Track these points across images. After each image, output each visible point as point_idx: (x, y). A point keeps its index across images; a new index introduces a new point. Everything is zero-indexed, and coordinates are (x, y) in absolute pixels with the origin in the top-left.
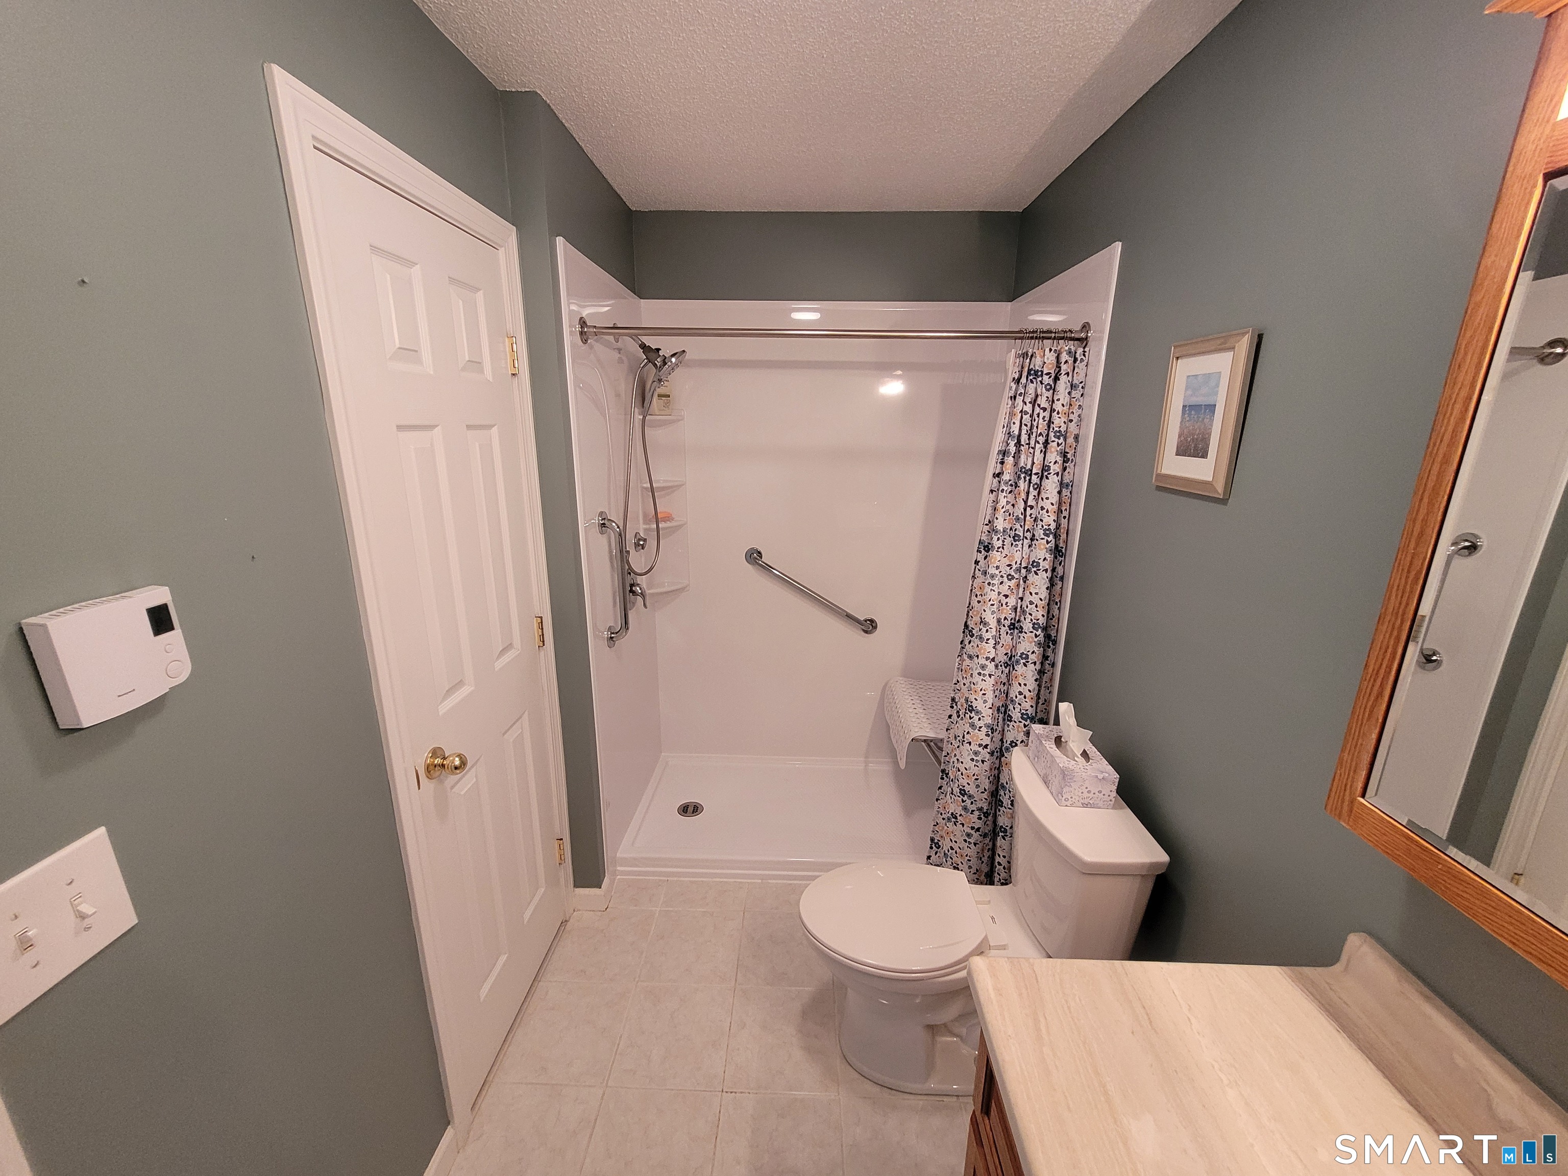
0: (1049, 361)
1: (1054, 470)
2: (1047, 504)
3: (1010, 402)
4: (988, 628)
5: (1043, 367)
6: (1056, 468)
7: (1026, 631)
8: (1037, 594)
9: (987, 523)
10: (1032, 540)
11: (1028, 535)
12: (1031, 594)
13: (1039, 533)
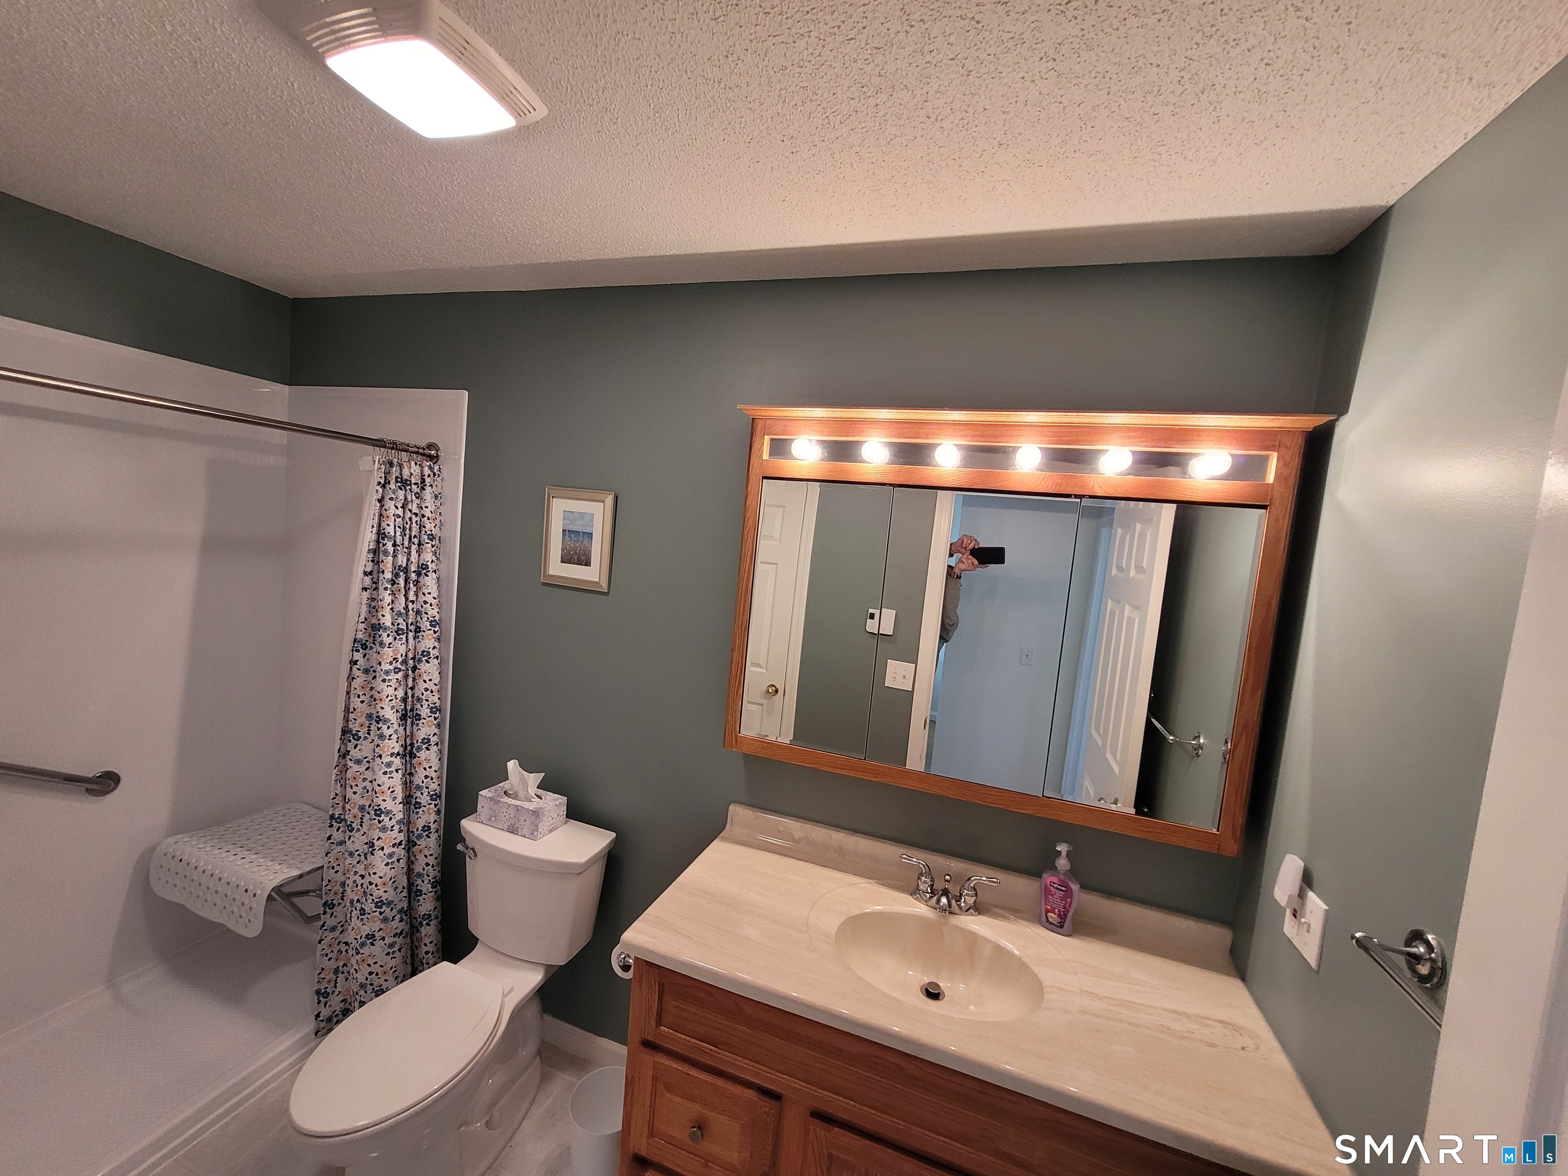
0: (416, 473)
1: (432, 568)
2: (429, 599)
3: (378, 505)
4: (388, 724)
5: (410, 478)
6: (434, 567)
7: (425, 717)
8: (430, 680)
9: (364, 620)
10: (416, 632)
11: (412, 628)
12: (425, 681)
13: (425, 625)
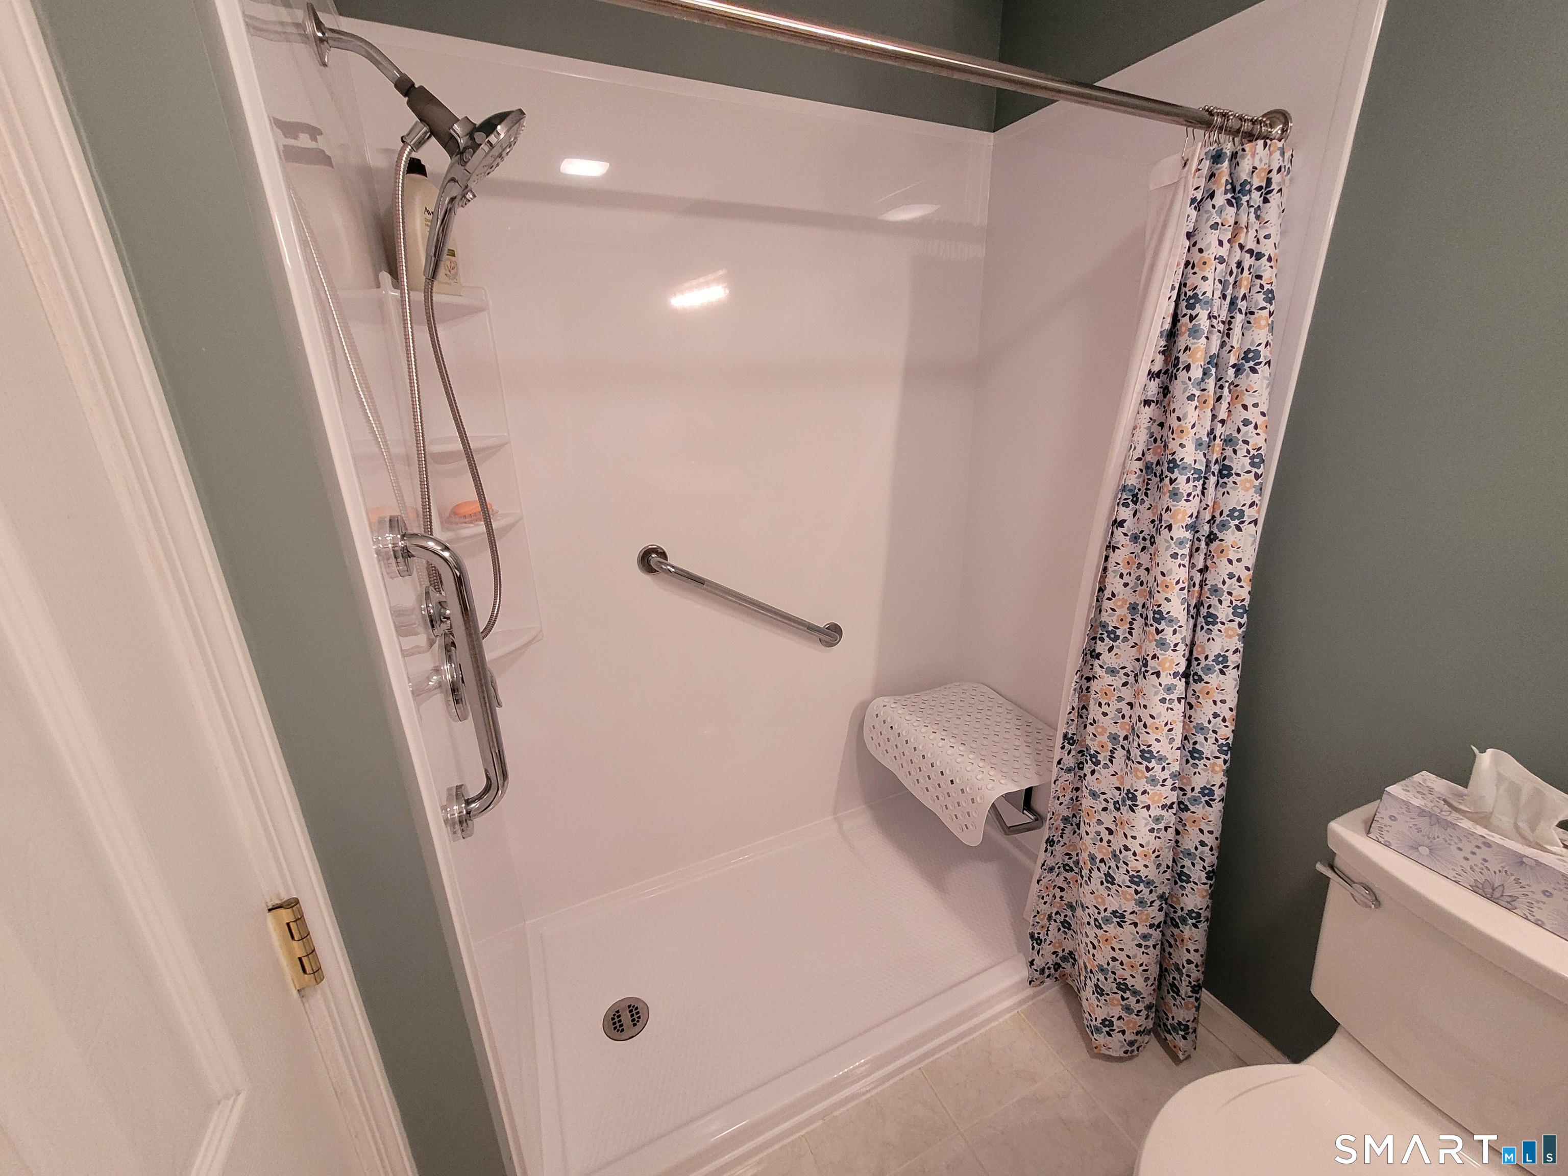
0: (1262, 166)
1: (1265, 357)
2: (1253, 415)
3: (1187, 243)
4: (1176, 627)
5: (1251, 178)
6: (1268, 354)
7: (1223, 620)
8: (1239, 560)
9: (1140, 456)
10: (1221, 475)
11: (1215, 468)
12: (1230, 561)
13: (1241, 464)
